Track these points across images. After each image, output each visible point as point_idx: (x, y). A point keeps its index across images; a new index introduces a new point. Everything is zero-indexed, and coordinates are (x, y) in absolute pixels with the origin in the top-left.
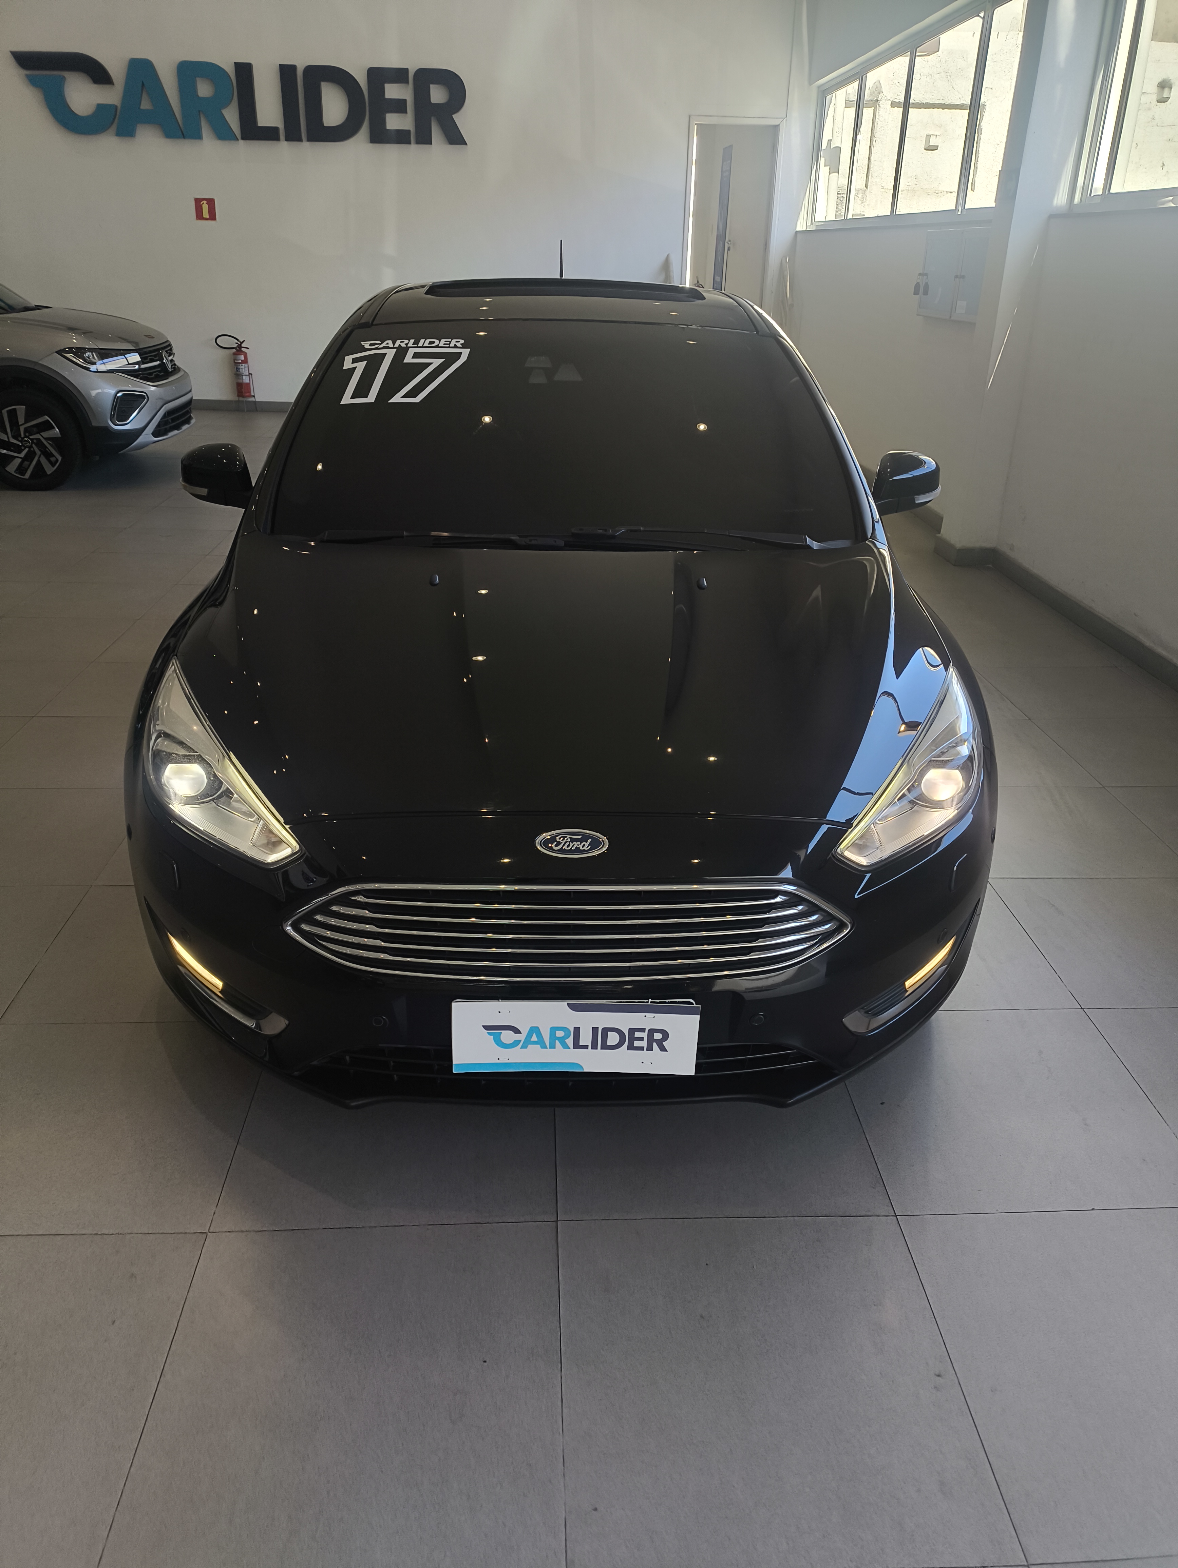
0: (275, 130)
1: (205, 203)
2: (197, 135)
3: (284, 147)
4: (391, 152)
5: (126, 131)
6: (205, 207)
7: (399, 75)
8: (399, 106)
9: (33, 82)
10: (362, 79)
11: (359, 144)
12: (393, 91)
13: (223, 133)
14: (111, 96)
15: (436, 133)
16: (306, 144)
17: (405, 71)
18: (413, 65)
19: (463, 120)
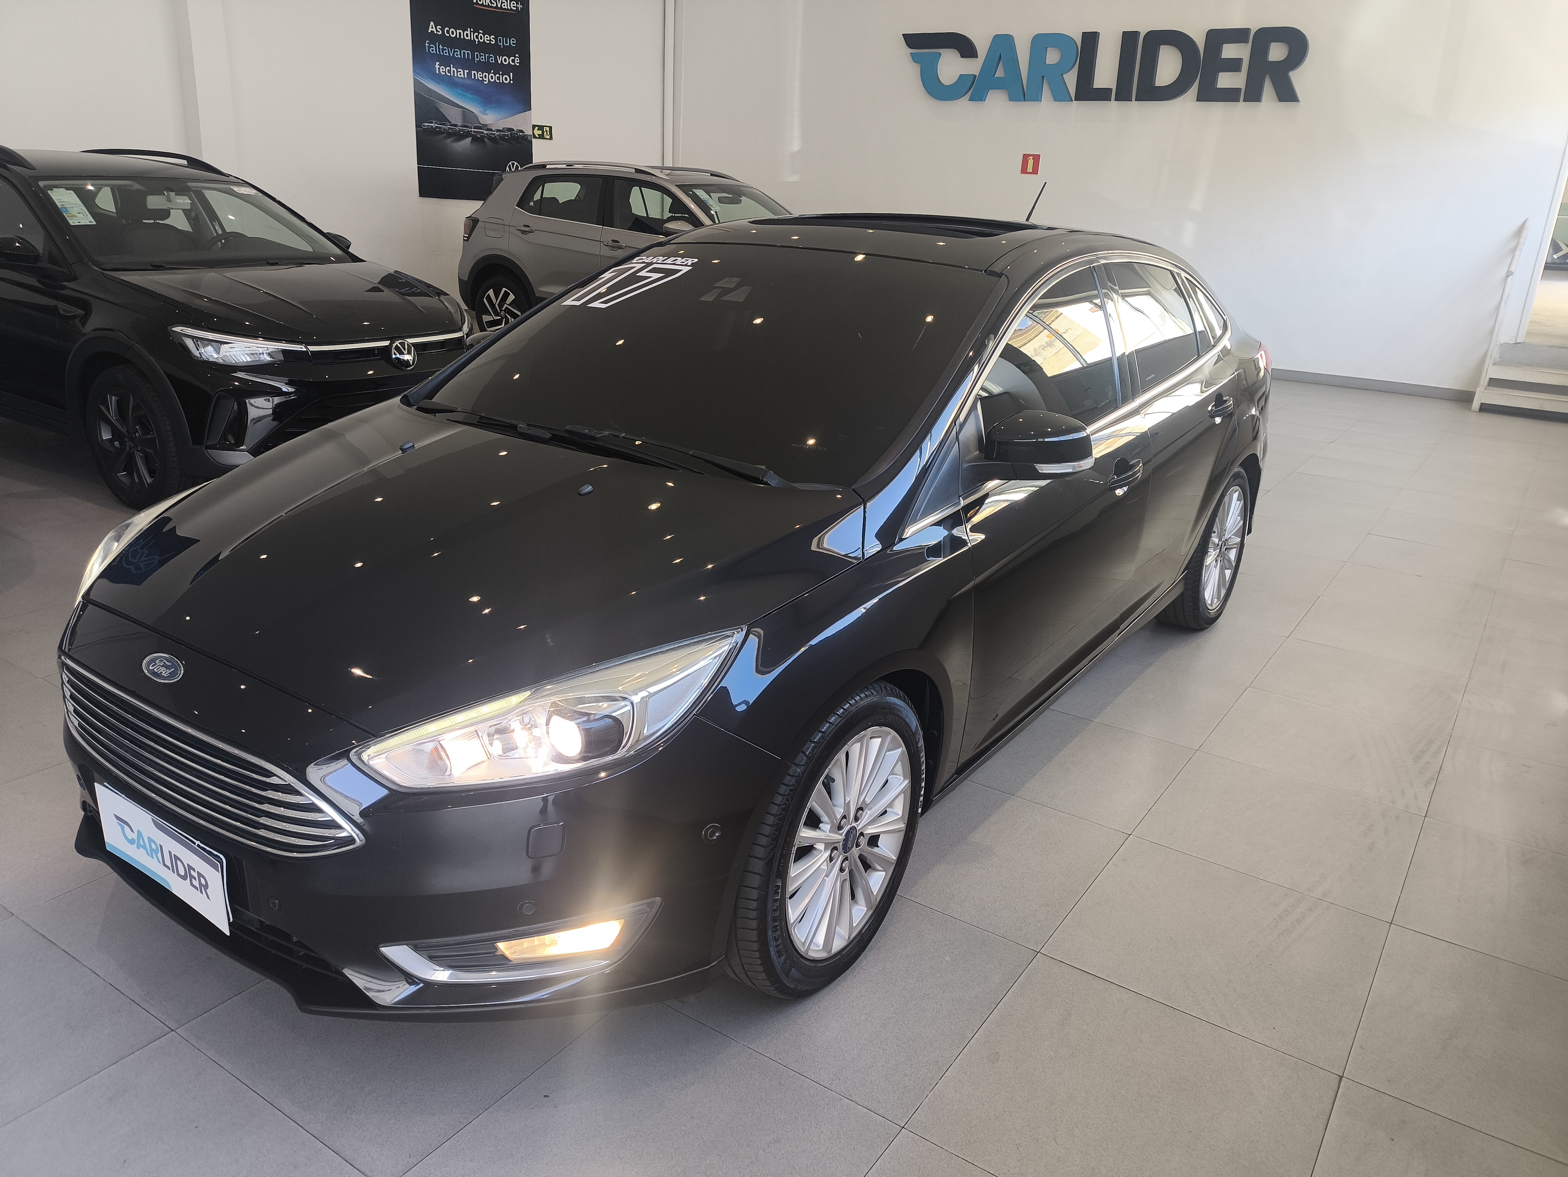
0: (1109, 90)
1: (1031, 159)
2: (1037, 98)
3: (1113, 106)
4: (1217, 110)
5: (978, 97)
6: (1031, 162)
7: (1238, 35)
8: (1234, 65)
9: (915, 58)
10: (1200, 42)
11: (1187, 101)
12: (1229, 51)
13: (1060, 95)
14: (972, 67)
15: (1268, 90)
16: (1134, 105)
17: (1247, 31)
18: (1254, 26)
19: (1298, 78)
